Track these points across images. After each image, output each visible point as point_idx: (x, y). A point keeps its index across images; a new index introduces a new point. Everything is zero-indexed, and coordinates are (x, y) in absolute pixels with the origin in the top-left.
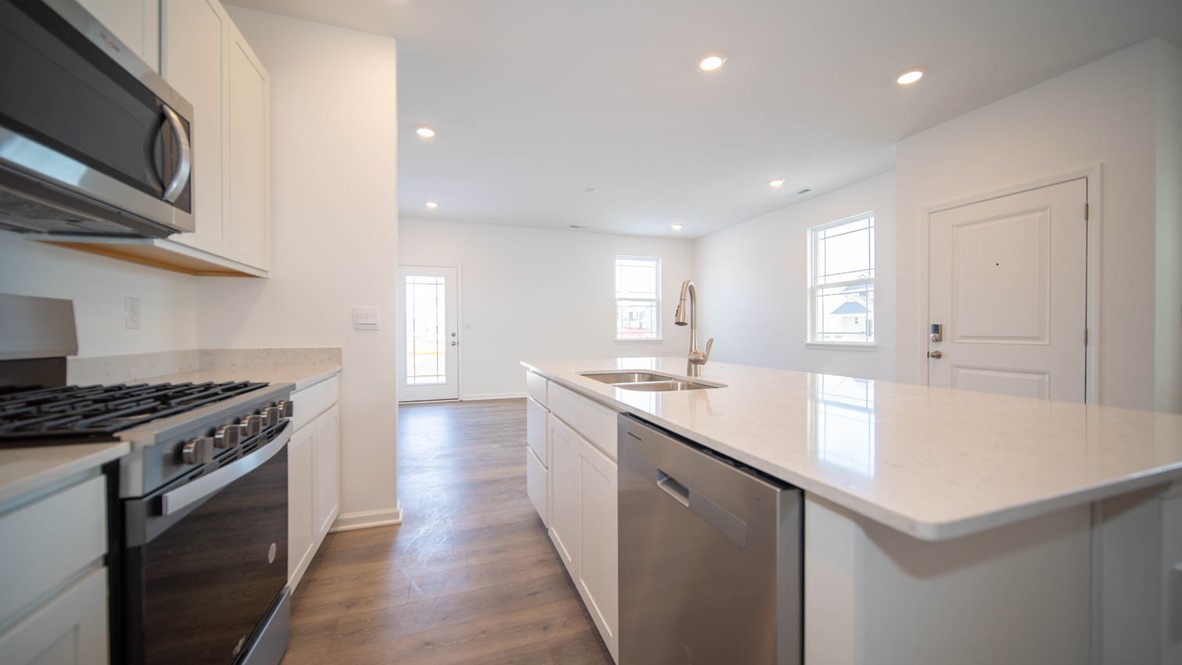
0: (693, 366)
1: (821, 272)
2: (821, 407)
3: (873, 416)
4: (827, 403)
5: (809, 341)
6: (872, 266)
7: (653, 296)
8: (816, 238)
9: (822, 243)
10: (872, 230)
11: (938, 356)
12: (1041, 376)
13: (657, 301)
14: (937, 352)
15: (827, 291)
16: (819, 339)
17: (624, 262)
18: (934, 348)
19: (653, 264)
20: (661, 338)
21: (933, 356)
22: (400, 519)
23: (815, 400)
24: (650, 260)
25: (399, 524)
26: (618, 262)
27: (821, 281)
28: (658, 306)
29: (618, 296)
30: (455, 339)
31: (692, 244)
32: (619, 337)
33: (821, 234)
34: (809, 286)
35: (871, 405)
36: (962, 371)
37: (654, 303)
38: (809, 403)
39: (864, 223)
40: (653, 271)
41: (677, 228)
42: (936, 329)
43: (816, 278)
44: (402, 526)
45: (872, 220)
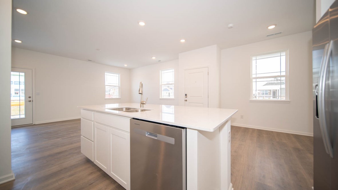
0: (142, 105)
2: (163, 114)
3: (174, 115)
4: (164, 113)
5: (160, 98)
6: (174, 81)
7: (118, 85)
8: (162, 73)
13: (119, 87)
16: (163, 97)
17: (108, 74)
18: (186, 99)
19: (118, 75)
20: (120, 98)
21: (185, 101)
22: (14, 178)
23: (162, 112)
24: (117, 74)
25: (14, 180)
26: (106, 74)
28: (119, 88)
29: (106, 84)
30: (31, 99)
31: (130, 70)
32: (106, 97)
34: (160, 84)
35: (173, 113)
37: (118, 87)
38: (160, 113)
39: (172, 70)
40: (118, 77)
41: (126, 65)
42: (186, 95)
43: (162, 82)
44: (16, 181)
45: (174, 70)
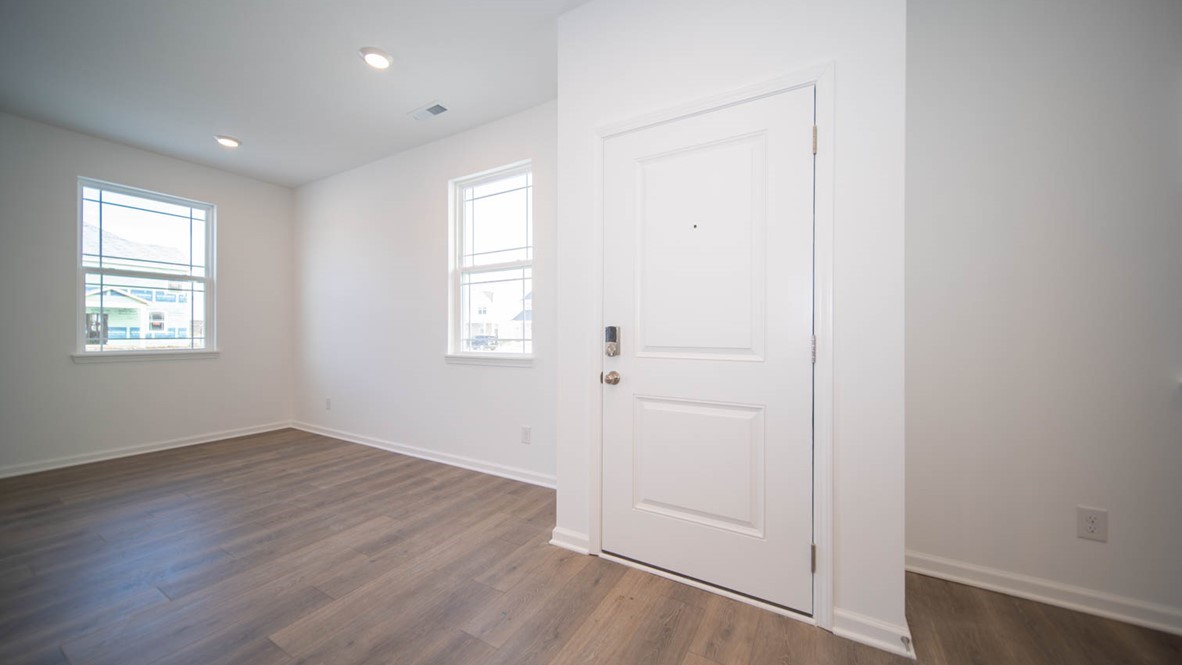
1: (468, 249)
5: (450, 351)
6: (530, 243)
7: (201, 272)
8: (461, 196)
9: (469, 205)
10: (530, 190)
11: (614, 381)
12: (754, 413)
13: (208, 282)
14: (613, 373)
15: (475, 278)
16: (464, 351)
18: (610, 366)
20: (215, 349)
21: (609, 382)
26: (88, 192)
27: (468, 263)
28: (207, 290)
29: (85, 264)
33: (468, 194)
36: (648, 406)
37: (201, 285)
40: (202, 227)
42: (612, 334)
43: (460, 256)
45: (530, 176)
